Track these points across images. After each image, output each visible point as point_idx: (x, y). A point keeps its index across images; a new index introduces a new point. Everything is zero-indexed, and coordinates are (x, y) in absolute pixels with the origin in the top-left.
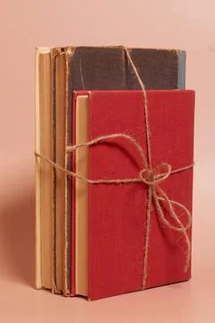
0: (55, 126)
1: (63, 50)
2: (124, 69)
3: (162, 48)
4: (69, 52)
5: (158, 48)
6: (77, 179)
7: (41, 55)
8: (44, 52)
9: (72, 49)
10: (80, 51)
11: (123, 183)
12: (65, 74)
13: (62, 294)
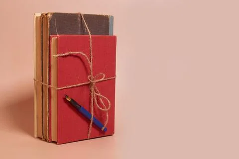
0: (42, 53)
1: (46, 15)
2: (79, 25)
3: (101, 14)
4: (49, 15)
5: (98, 14)
6: (52, 89)
7: (37, 17)
8: (38, 16)
9: (51, 14)
10: (55, 15)
11: (77, 86)
12: (47, 27)
13: (46, 141)
